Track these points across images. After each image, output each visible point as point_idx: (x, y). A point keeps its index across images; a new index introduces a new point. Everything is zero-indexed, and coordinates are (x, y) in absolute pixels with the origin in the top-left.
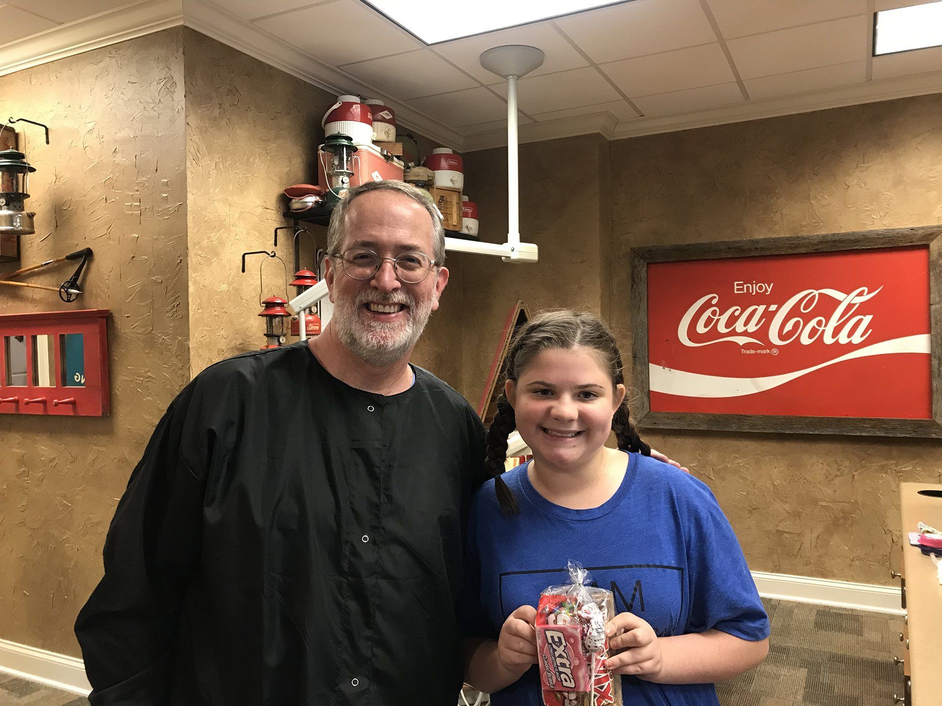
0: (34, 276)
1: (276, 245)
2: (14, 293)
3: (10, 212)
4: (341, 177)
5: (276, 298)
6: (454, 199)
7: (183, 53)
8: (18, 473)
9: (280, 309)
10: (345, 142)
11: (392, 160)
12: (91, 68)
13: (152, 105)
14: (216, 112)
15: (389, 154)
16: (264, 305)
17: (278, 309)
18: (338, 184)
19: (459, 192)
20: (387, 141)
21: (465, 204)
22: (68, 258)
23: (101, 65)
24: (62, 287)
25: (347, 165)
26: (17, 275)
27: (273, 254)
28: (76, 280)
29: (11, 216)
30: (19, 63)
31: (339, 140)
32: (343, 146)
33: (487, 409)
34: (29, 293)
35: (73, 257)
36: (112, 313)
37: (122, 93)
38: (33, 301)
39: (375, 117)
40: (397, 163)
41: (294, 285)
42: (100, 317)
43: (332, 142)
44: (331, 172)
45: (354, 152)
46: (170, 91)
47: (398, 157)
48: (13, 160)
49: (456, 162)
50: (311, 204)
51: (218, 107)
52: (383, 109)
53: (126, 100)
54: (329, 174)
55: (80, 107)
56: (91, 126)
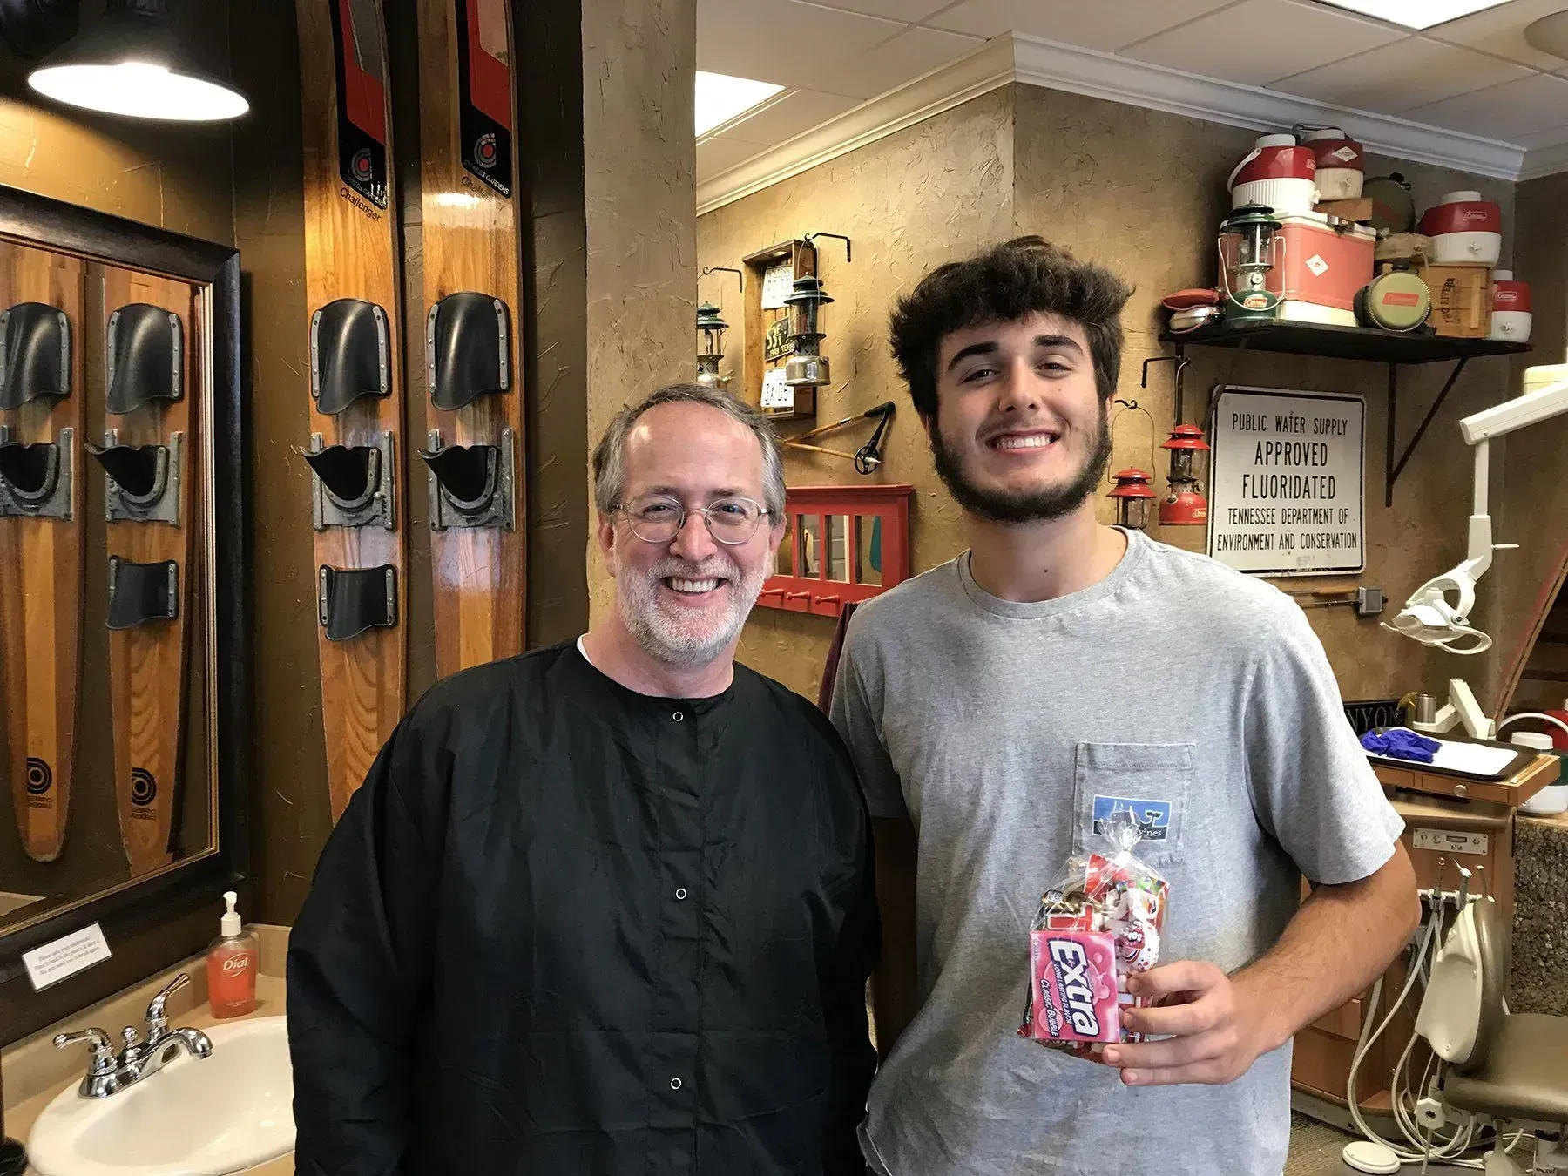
0: (829, 437)
1: (1144, 385)
2: (808, 459)
3: (803, 359)
4: (1252, 273)
5: (1137, 471)
6: (1477, 282)
7: (1014, 123)
8: (809, 687)
9: (1138, 488)
10: (1259, 217)
11: (1351, 230)
12: (901, 155)
13: (971, 201)
14: (1059, 196)
15: (1344, 222)
16: (1116, 481)
17: (1136, 487)
18: (1244, 285)
19: (1488, 268)
20: (1342, 198)
21: (1504, 286)
22: (867, 415)
23: (915, 147)
24: (859, 455)
25: (1260, 255)
26: (810, 437)
27: (1133, 405)
28: (874, 444)
29: (804, 365)
30: (821, 154)
31: (1251, 215)
32: (1256, 224)
33: (1527, 655)
34: (824, 460)
35: (872, 414)
36: (914, 491)
37: (936, 186)
38: (829, 470)
39: (1324, 160)
40: (1359, 232)
41: (1168, 448)
42: (899, 495)
43: (1237, 220)
44: (1232, 267)
45: (1276, 229)
46: (994, 179)
47: (1363, 224)
48: (809, 291)
49: (1484, 215)
50: (1202, 319)
51: (1061, 189)
52: (1338, 145)
53: (941, 195)
54: (1232, 270)
55: (887, 210)
56: (898, 234)
